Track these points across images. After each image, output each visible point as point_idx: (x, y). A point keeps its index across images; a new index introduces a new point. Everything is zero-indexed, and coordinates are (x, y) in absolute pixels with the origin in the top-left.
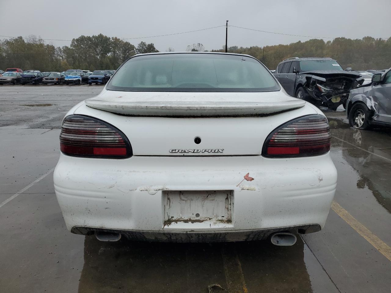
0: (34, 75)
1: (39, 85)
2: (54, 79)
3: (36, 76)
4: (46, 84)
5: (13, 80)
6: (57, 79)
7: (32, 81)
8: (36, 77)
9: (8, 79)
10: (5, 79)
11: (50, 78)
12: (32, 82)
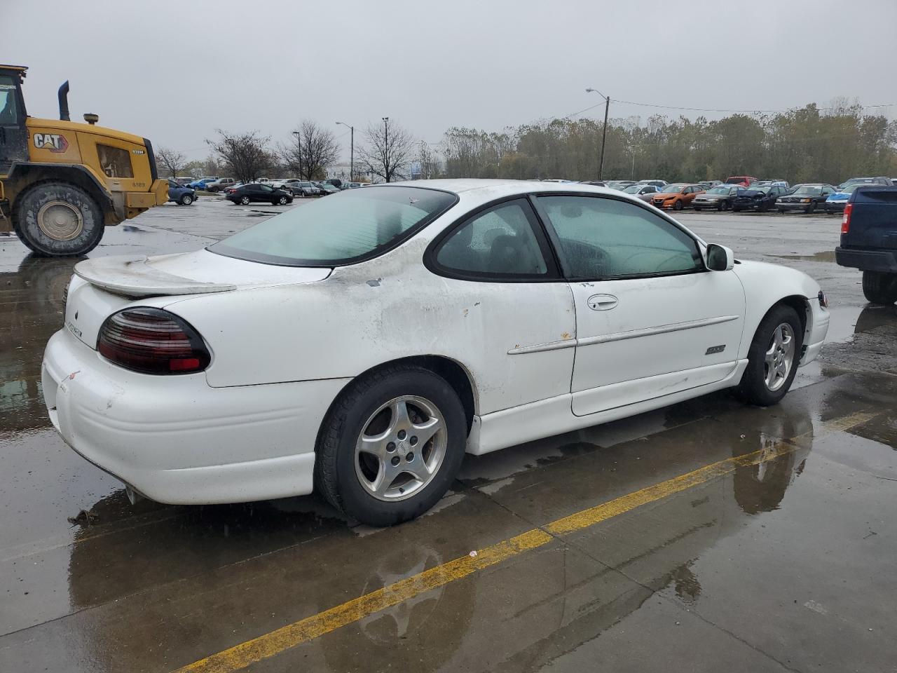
0: (762, 192)
1: (767, 213)
2: (802, 201)
3: (766, 193)
4: (784, 211)
5: (720, 201)
6: (808, 201)
7: (753, 203)
8: (764, 195)
9: (709, 200)
10: (705, 200)
11: (792, 198)
12: (752, 206)
